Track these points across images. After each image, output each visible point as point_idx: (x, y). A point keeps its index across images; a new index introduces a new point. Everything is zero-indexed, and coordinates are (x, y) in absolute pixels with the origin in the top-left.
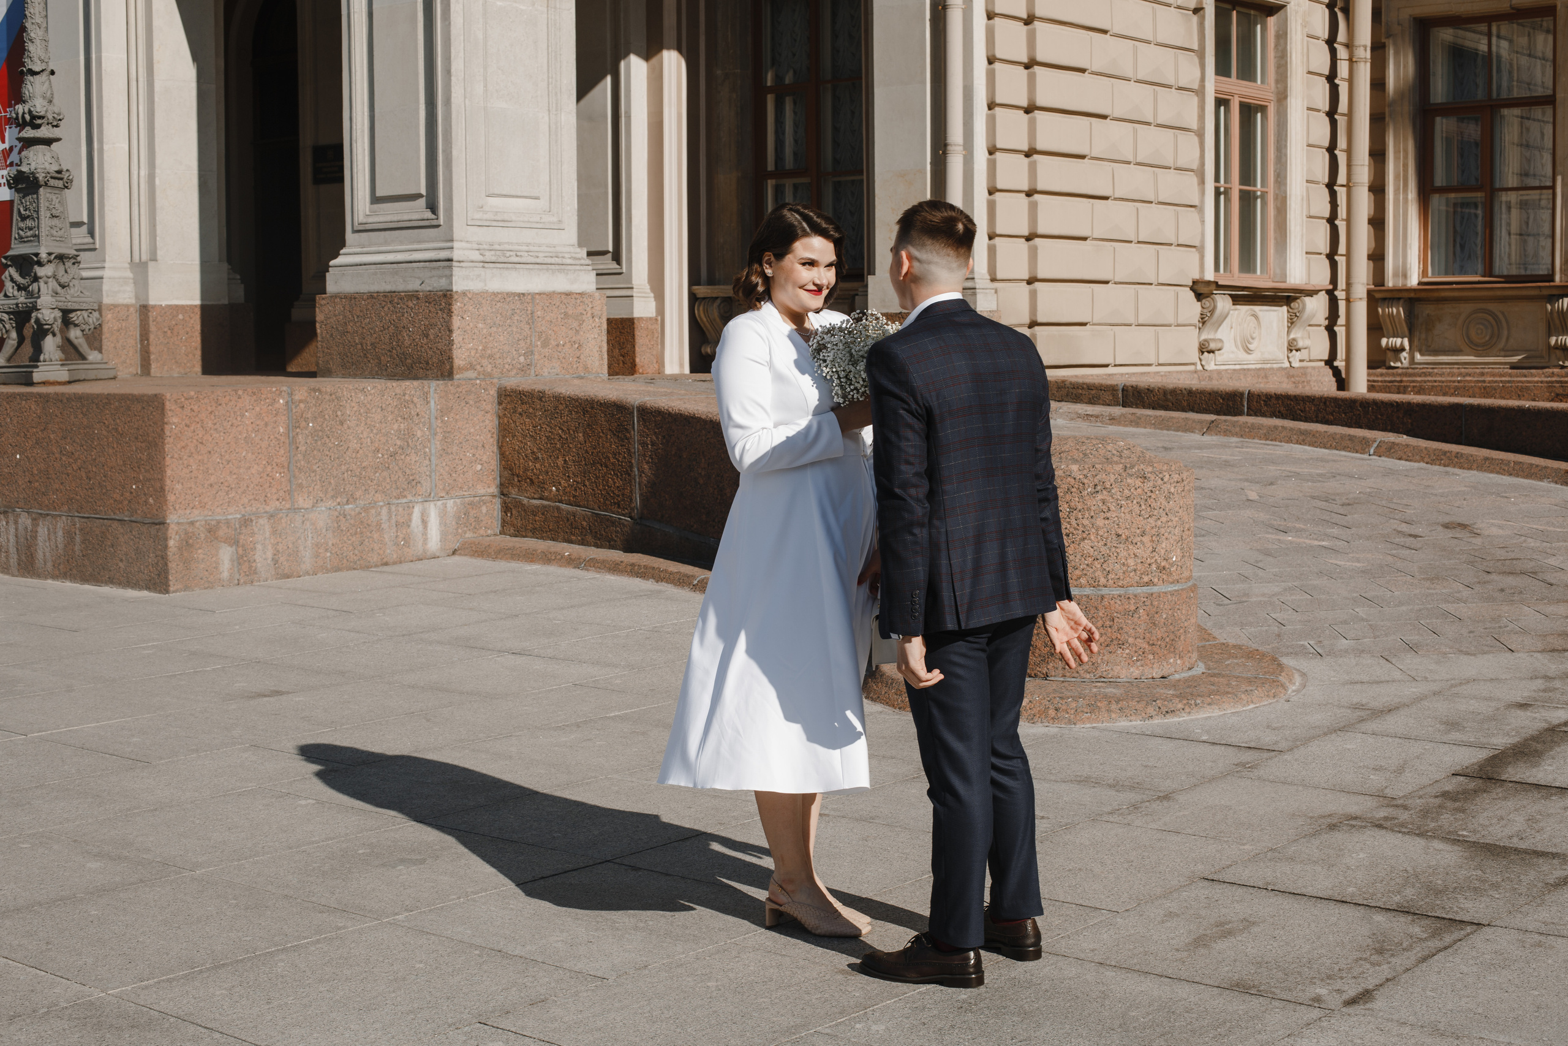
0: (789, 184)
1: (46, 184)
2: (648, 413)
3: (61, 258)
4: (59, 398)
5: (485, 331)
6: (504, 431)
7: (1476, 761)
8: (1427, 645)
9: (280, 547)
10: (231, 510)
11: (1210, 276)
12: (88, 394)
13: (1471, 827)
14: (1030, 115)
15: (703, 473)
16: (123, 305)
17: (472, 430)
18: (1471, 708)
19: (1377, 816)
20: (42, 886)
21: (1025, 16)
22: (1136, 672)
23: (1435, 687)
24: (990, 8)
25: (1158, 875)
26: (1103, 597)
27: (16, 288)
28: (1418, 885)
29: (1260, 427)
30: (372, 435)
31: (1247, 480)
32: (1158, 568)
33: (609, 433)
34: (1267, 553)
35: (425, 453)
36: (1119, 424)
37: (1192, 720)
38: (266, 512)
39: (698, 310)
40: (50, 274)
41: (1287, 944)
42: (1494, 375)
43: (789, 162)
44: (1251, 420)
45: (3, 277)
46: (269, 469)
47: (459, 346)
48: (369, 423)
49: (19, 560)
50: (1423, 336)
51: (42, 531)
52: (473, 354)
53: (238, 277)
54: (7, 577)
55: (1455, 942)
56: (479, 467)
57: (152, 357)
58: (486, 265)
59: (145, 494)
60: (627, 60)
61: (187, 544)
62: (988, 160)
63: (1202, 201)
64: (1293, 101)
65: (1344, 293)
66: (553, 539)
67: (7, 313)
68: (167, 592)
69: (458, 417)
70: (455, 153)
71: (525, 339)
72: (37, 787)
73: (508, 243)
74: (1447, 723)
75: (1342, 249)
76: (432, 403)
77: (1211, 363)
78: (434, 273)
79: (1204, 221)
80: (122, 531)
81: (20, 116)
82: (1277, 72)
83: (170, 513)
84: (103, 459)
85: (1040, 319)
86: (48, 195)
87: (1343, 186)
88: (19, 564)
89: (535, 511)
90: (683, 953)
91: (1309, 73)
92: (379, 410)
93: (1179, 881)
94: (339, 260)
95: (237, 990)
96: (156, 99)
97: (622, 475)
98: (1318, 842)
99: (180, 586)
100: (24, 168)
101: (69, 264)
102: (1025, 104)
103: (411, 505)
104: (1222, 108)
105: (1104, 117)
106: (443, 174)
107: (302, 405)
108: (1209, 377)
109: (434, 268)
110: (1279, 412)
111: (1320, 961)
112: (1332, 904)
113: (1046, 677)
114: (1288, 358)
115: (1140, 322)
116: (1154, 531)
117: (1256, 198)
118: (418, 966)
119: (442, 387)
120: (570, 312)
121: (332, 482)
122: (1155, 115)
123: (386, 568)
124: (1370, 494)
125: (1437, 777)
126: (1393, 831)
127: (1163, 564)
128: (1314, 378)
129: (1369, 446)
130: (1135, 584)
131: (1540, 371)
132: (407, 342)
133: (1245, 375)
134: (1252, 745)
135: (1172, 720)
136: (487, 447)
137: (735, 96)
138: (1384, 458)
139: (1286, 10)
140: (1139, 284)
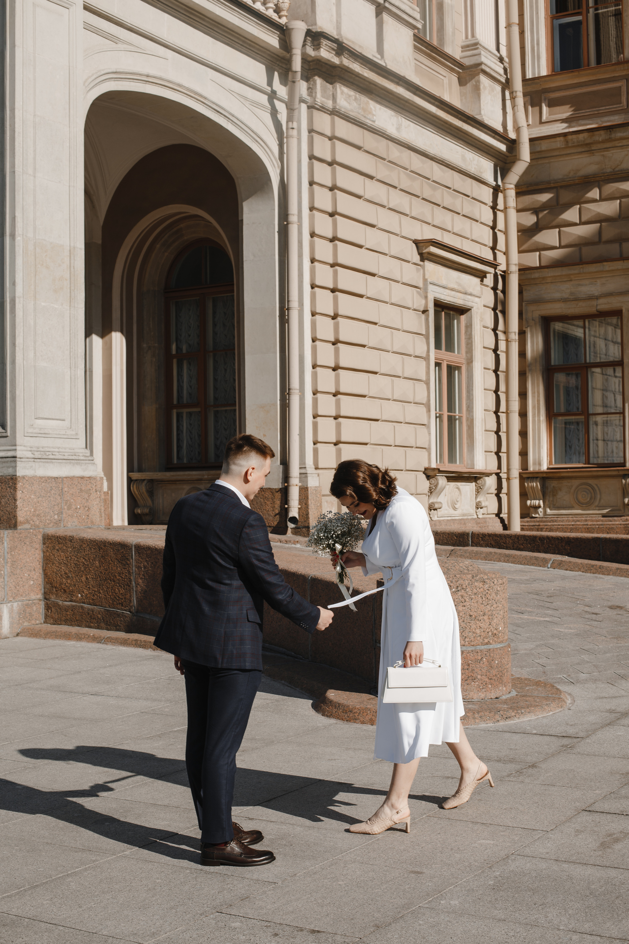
0: (185, 412)
2: (142, 549)
5: (35, 500)
6: (47, 561)
11: (434, 465)
14: (336, 372)
17: (28, 560)
21: (332, 314)
22: (482, 695)
24: (313, 310)
25: (557, 809)
29: (481, 553)
32: (492, 634)
33: (116, 561)
34: (518, 625)
35: (1, 574)
37: (521, 722)
39: (133, 487)
42: (592, 521)
43: (186, 399)
44: (475, 549)
47: (20, 509)
50: (551, 499)
52: (28, 514)
56: (32, 582)
58: (36, 460)
60: (90, 337)
62: (313, 398)
63: (429, 422)
64: (476, 363)
65: (506, 474)
66: (79, 626)
69: (20, 552)
70: (17, 393)
71: (58, 505)
73: (48, 447)
75: (504, 449)
76: (5, 544)
77: (436, 516)
78: (4, 465)
79: (430, 433)
82: (467, 347)
87: (504, 413)
89: (67, 609)
90: (312, 866)
91: (484, 347)
93: (571, 812)
95: (55, 900)
97: (124, 586)
102: (333, 365)
104: (438, 368)
105: (376, 373)
106: (10, 405)
109: (4, 462)
110: (491, 544)
114: (476, 512)
116: (490, 613)
117: (456, 420)
119: (11, 534)
120: (83, 489)
122: (403, 372)
124: (560, 590)
127: (495, 632)
128: (490, 524)
129: (547, 563)
130: (480, 644)
131: (619, 518)
133: (454, 523)
134: (564, 735)
135: (510, 722)
136: (36, 570)
137: (154, 360)
138: (556, 570)
139: (471, 311)
140: (396, 470)
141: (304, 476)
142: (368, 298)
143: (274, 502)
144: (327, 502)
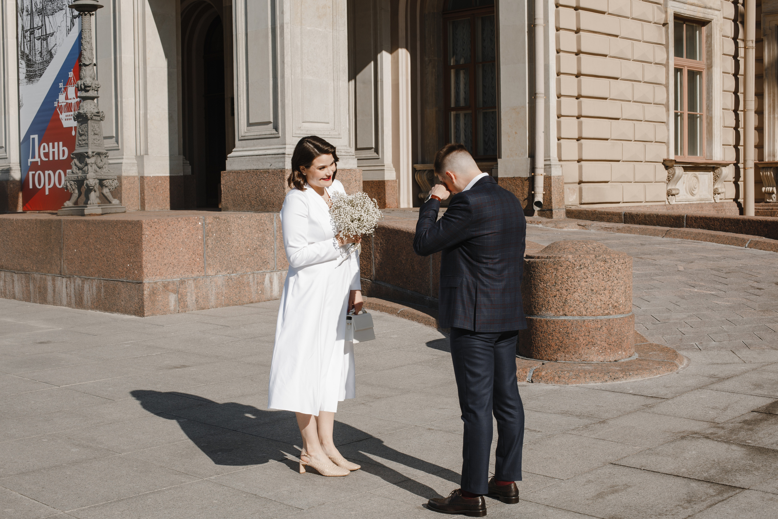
0: (462, 113)
1: (92, 119)
2: (379, 229)
3: (99, 154)
4: (94, 222)
7: (765, 404)
8: (755, 345)
9: (199, 294)
10: (175, 276)
11: (672, 157)
12: (107, 220)
13: (753, 438)
14: (578, 78)
15: (404, 258)
16: (132, 176)
18: (770, 377)
19: (707, 432)
20: (48, 460)
21: (575, 29)
22: (601, 358)
23: (754, 366)
24: (557, 26)
25: (588, 461)
26: (584, 321)
27: (77, 169)
28: (718, 468)
29: (692, 233)
30: (245, 240)
31: (680, 260)
32: (613, 306)
34: (683, 298)
35: (271, 248)
36: (622, 232)
37: (627, 383)
38: (192, 277)
39: (417, 176)
40: (93, 162)
41: (643, 497)
43: (462, 103)
44: (687, 230)
45: (71, 164)
46: (194, 256)
48: (243, 234)
49: (76, 300)
51: (86, 287)
53: (188, 162)
54: (70, 308)
55: (729, 497)
57: (146, 201)
59: (133, 269)
60: (381, 53)
61: (153, 293)
62: (557, 101)
63: (668, 120)
64: (715, 69)
65: (743, 165)
67: (73, 181)
68: (143, 316)
70: (286, 101)
72: (58, 412)
74: (755, 385)
75: (742, 143)
76: (275, 224)
77: (673, 201)
78: (277, 160)
79: (669, 130)
80: (123, 286)
81: (79, 86)
82: (707, 55)
83: (145, 278)
84: (114, 252)
85: (584, 180)
86: (92, 124)
87: (742, 111)
88: (76, 303)
90: (344, 497)
91: (724, 54)
92: (248, 227)
93: (598, 465)
94: (232, 154)
95: (126, 512)
96: (148, 77)
97: (366, 259)
98: (674, 445)
99: (150, 313)
100: (81, 111)
101: (103, 157)
102: (576, 73)
103: (264, 274)
104: (679, 73)
105: (617, 79)
106: (281, 112)
107: (210, 225)
108: (672, 208)
109: (277, 158)
110: (702, 226)
111: (658, 506)
112: (672, 477)
113: (556, 360)
114: (714, 198)
115: (636, 181)
116: (610, 288)
117: (697, 118)
118: (214, 501)
120: (344, 179)
121: (225, 262)
122: (643, 77)
123: (252, 305)
124: (741, 268)
125: (743, 413)
126: (713, 440)
127: (615, 304)
128: (727, 208)
129: (746, 243)
130: (601, 315)
132: (264, 194)
134: (654, 395)
135: (617, 383)
137: (434, 70)
138: (752, 249)
139: (712, 23)
140: (635, 161)
141: (548, 167)
142: (609, 14)
143: (523, 189)
144: (569, 189)
